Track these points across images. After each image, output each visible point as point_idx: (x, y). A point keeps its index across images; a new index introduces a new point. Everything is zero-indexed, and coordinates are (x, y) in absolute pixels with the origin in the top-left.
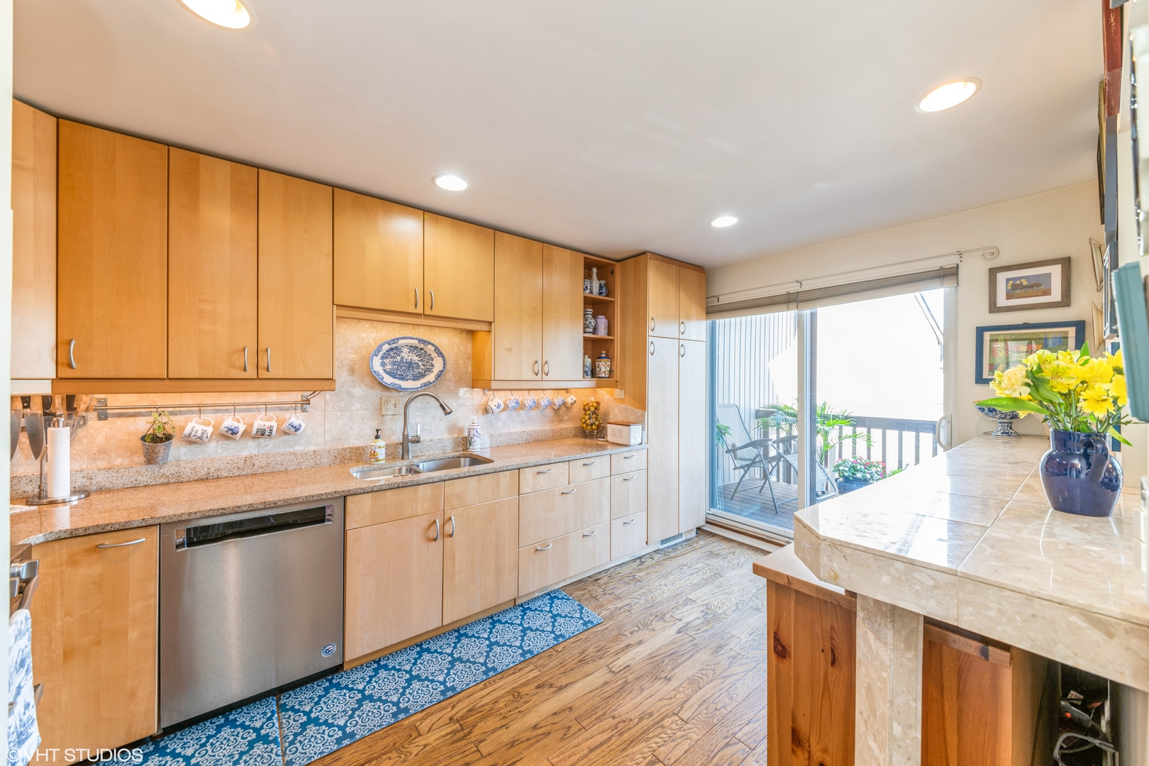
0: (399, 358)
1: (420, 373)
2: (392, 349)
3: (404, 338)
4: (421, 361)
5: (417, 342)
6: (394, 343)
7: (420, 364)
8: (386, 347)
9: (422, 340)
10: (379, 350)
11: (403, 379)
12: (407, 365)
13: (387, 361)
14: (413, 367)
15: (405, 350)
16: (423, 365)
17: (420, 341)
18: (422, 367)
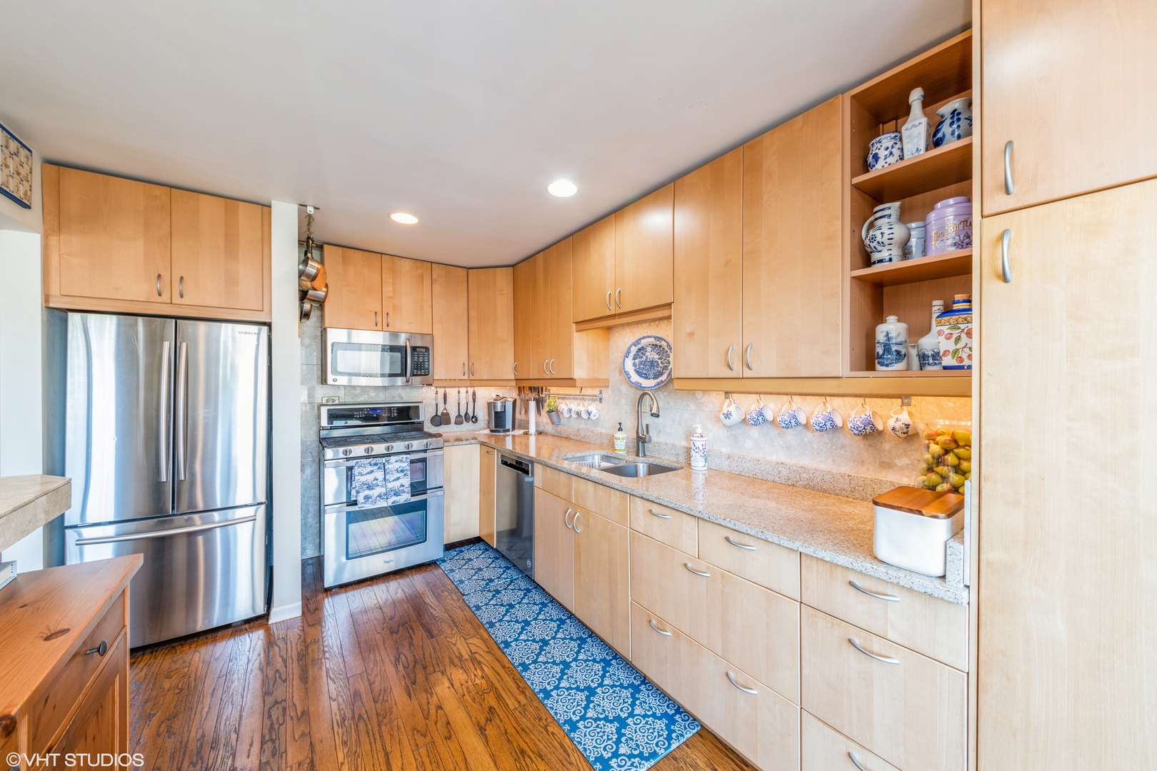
0: (644, 357)
1: (659, 371)
2: (640, 350)
3: (644, 338)
4: (660, 359)
5: (653, 340)
6: (638, 344)
7: (659, 361)
8: (634, 350)
9: (657, 337)
10: (628, 352)
11: (647, 378)
12: (649, 364)
13: (637, 361)
14: (654, 366)
15: (649, 349)
16: (662, 363)
17: (656, 338)
18: (661, 365)
